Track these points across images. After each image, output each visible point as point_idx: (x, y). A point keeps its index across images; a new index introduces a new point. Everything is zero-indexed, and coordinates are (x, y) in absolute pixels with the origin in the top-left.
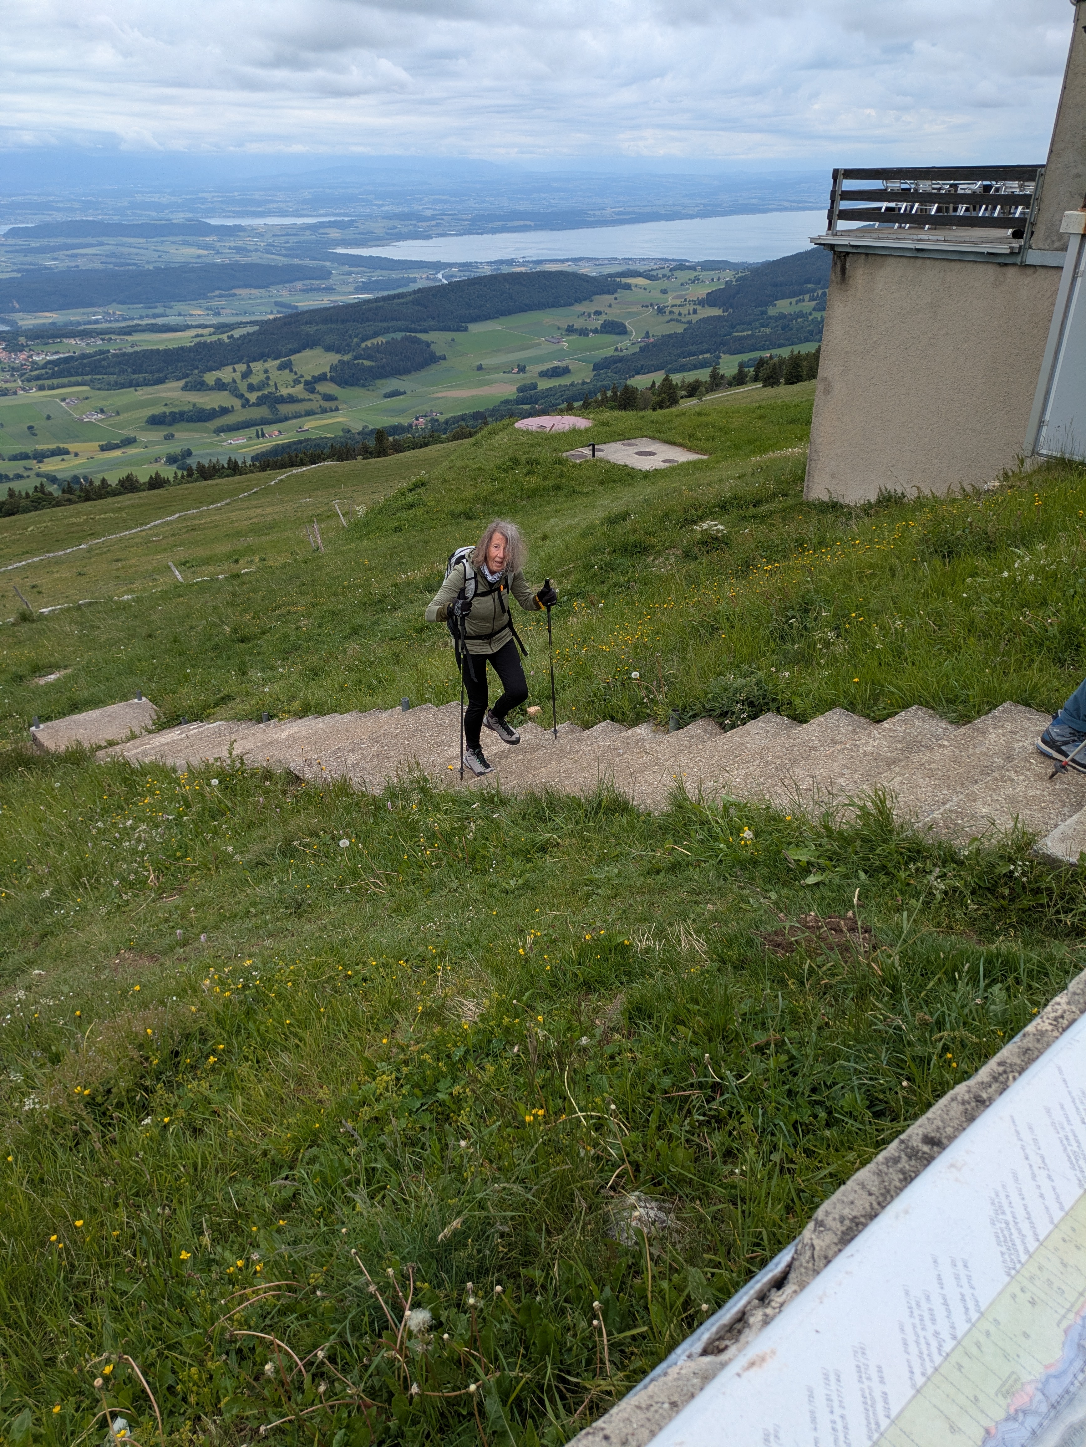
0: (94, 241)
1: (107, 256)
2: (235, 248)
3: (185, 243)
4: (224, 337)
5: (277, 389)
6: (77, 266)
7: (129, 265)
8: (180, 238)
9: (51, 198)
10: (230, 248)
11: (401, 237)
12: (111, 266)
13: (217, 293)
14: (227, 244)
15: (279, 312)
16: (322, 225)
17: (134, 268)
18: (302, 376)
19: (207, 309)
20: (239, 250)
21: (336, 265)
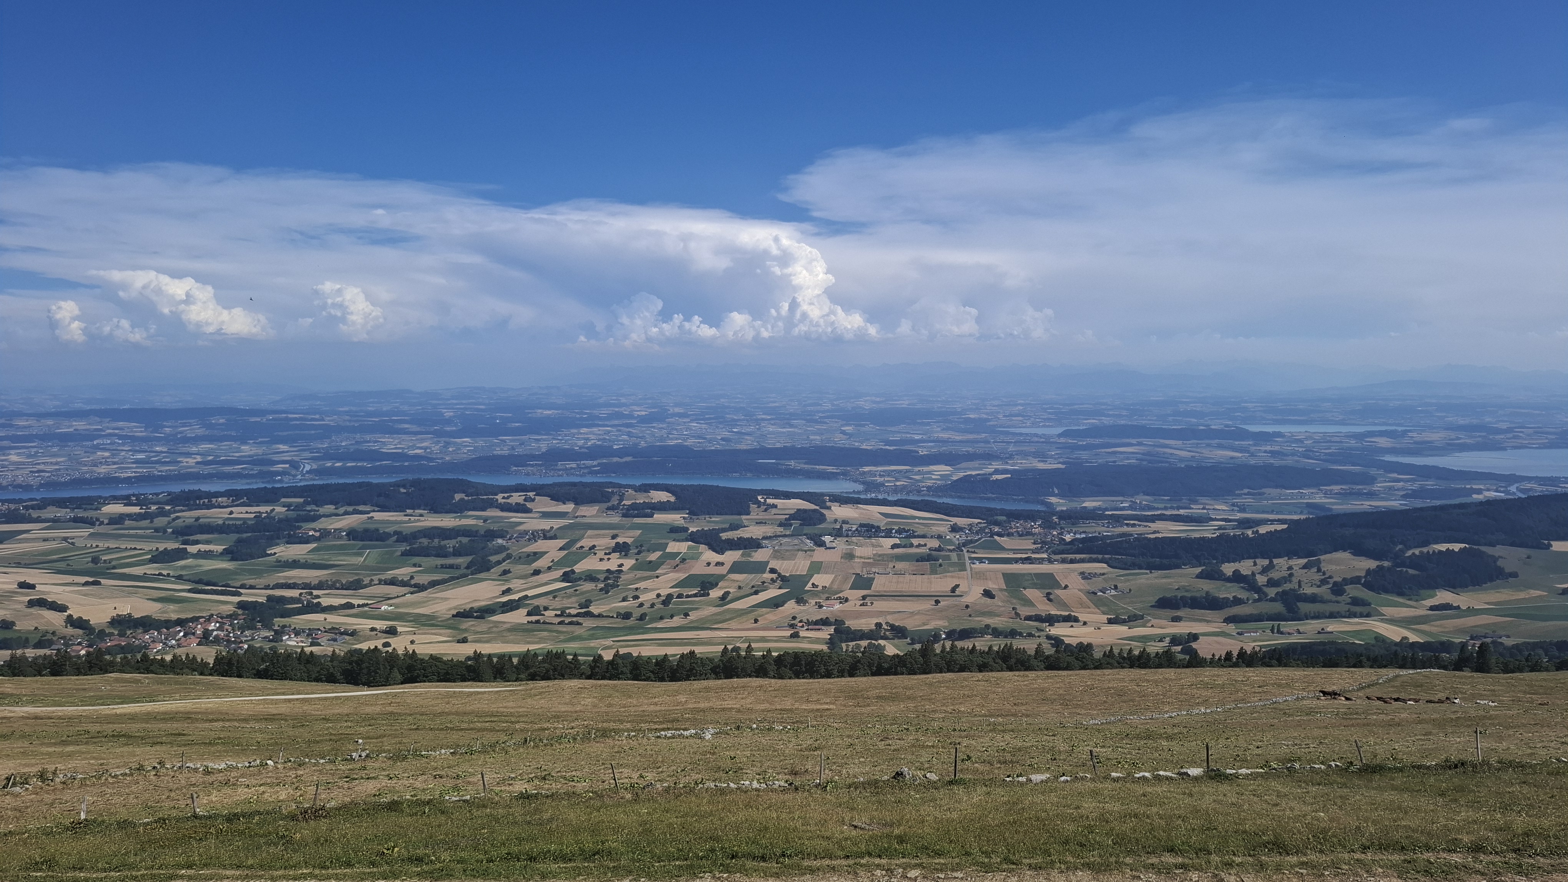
0: (1134, 441)
1: (1143, 454)
2: (1271, 452)
3: (1220, 447)
4: (1249, 533)
5: (1300, 586)
6: (1115, 462)
7: (1162, 462)
8: (1216, 441)
9: (1103, 407)
10: (1265, 452)
11: (1464, 448)
12: (1145, 463)
13: (1246, 491)
14: (1263, 448)
15: (1309, 513)
16: (1372, 434)
17: (1167, 465)
18: (1330, 577)
19: (1233, 505)
20: (1273, 453)
21: (1381, 472)
